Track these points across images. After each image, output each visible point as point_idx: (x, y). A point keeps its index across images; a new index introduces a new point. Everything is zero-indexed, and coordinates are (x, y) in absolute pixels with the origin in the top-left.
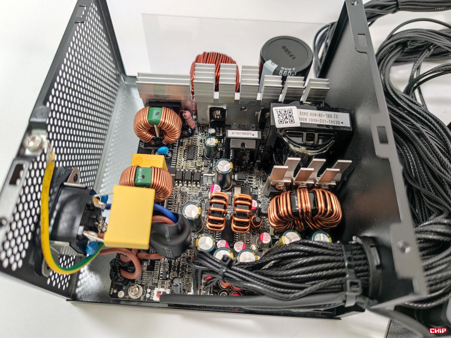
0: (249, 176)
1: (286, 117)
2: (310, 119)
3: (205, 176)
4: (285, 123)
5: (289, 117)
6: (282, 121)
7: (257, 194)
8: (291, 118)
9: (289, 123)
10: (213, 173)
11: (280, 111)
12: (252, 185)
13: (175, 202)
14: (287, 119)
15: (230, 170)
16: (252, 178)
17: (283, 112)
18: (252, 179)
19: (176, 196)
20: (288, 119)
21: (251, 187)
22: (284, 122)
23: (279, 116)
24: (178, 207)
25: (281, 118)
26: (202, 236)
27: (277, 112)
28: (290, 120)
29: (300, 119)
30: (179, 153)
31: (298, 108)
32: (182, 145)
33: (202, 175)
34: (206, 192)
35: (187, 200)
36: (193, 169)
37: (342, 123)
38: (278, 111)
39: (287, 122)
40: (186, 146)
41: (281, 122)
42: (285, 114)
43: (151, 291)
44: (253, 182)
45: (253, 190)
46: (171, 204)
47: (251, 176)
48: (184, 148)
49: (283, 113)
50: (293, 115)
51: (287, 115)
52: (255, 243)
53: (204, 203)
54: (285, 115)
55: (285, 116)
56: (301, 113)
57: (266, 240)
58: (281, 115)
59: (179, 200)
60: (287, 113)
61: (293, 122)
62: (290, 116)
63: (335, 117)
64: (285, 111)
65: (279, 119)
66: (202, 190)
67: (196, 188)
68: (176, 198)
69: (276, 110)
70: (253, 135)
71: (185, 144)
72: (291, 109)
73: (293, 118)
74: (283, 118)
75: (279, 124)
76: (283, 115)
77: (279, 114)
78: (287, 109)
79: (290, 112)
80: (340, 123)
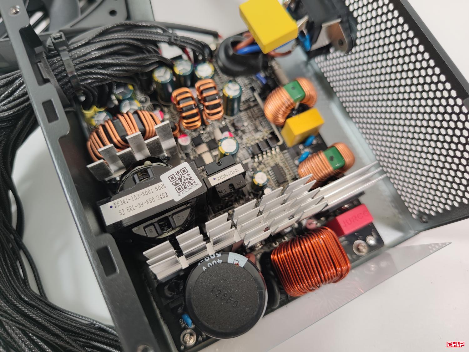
1: (181, 181)
2: (151, 192)
4: (179, 172)
5: (177, 182)
6: (183, 173)
8: (174, 181)
9: (175, 174)
11: (192, 184)
14: (179, 179)
17: (187, 185)
20: (177, 179)
22: (180, 173)
23: (189, 177)
25: (185, 175)
27: (194, 182)
28: (175, 179)
29: (164, 186)
31: (173, 200)
37: (111, 207)
38: (194, 184)
39: (177, 174)
40: (287, 180)
42: (184, 184)
48: (288, 177)
49: (187, 184)
50: (174, 187)
51: (180, 183)
55: (183, 181)
58: (188, 180)
60: (183, 187)
61: (170, 178)
62: (177, 184)
63: (122, 212)
64: (185, 188)
65: (188, 173)
69: (197, 184)
70: (214, 179)
72: (180, 195)
73: (172, 184)
74: (184, 177)
75: (185, 167)
76: (185, 182)
77: (191, 181)
78: (185, 192)
79: (179, 189)
80: (113, 205)
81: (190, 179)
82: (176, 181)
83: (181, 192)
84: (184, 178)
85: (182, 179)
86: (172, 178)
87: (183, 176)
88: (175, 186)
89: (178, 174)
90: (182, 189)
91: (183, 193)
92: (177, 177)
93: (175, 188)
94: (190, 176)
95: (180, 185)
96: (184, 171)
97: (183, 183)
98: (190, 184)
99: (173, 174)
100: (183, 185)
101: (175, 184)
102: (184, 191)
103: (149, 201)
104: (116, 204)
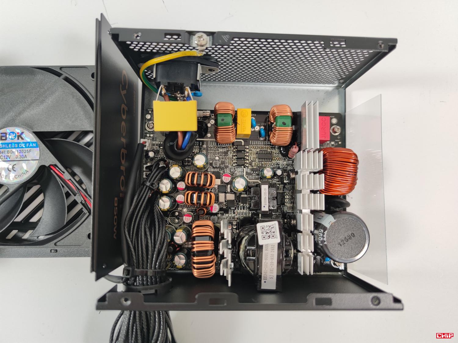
0: (245, 206)
2: (267, 254)
3: (244, 170)
4: (262, 231)
5: (268, 236)
7: (229, 213)
9: (262, 235)
10: (247, 176)
11: (273, 227)
12: (237, 209)
13: (219, 147)
15: (236, 188)
16: (244, 209)
17: (273, 230)
18: (242, 209)
19: (225, 148)
20: (266, 234)
21: (236, 208)
23: (268, 227)
24: (215, 150)
25: (266, 229)
26: (180, 169)
27: (273, 225)
29: (267, 245)
30: (264, 146)
31: (278, 243)
32: (272, 148)
33: (244, 167)
34: (229, 171)
35: (221, 157)
36: (250, 159)
37: (265, 282)
38: (274, 226)
39: (263, 234)
40: (272, 152)
41: (263, 228)
42: (271, 232)
43: (151, 137)
44: (240, 210)
45: (233, 210)
46: (217, 145)
47: (245, 208)
48: (269, 150)
51: (269, 234)
52: (188, 211)
53: (219, 170)
55: (269, 232)
56: (273, 246)
57: (185, 219)
59: (221, 150)
60: (273, 233)
61: (263, 239)
62: (269, 236)
63: (271, 277)
65: (266, 226)
66: (230, 168)
67: (232, 163)
68: (223, 148)
69: (275, 224)
70: (264, 207)
71: (273, 151)
72: (277, 238)
75: (261, 226)
76: (270, 230)
78: (276, 234)
79: (273, 236)
80: (265, 280)
81: (270, 227)
83: (276, 236)
84: (267, 230)
85: (267, 232)
86: (264, 237)
88: (269, 238)
90: (274, 235)
92: (265, 234)
93: (271, 238)
95: (271, 235)
98: (273, 228)
99: (262, 236)
103: (272, 258)
104: (265, 278)
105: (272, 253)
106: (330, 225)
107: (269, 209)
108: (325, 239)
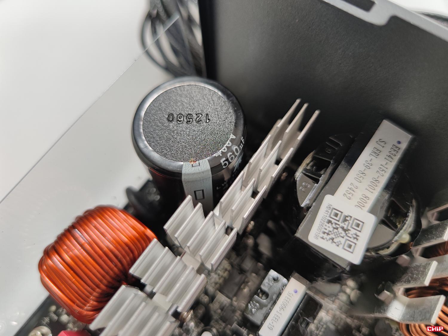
1: (343, 228)
2: (369, 188)
4: (355, 241)
5: (347, 223)
6: (348, 242)
8: (351, 222)
9: (359, 234)
11: (324, 233)
17: (329, 227)
20: (349, 228)
22: (352, 240)
23: (335, 240)
25: (343, 241)
27: (322, 238)
28: (354, 227)
29: (360, 205)
31: (333, 194)
37: (399, 143)
38: (322, 235)
39: (356, 234)
42: (334, 226)
49: (331, 229)
50: (346, 213)
51: (341, 225)
54: (337, 229)
55: (340, 230)
56: (348, 195)
58: (333, 236)
60: (333, 221)
61: (361, 223)
62: (345, 220)
63: (382, 144)
64: (329, 222)
65: (341, 246)
72: (329, 207)
73: (351, 217)
74: (343, 237)
75: (352, 253)
76: (335, 230)
77: (328, 237)
78: (326, 215)
80: (399, 146)
82: (349, 223)
83: (330, 211)
84: (342, 235)
85: (343, 232)
86: (358, 225)
87: (346, 237)
88: (345, 216)
89: (355, 236)
90: (332, 216)
91: (327, 213)
92: (353, 231)
93: (342, 213)
94: (335, 243)
95: (338, 221)
96: (350, 246)
97: (338, 226)
98: (327, 231)
99: (360, 231)
100: (336, 224)
101: (347, 218)
102: (328, 215)
103: (361, 175)
104: (396, 149)
105: (356, 183)
106: (201, 161)
107: (288, 280)
108: (228, 143)
